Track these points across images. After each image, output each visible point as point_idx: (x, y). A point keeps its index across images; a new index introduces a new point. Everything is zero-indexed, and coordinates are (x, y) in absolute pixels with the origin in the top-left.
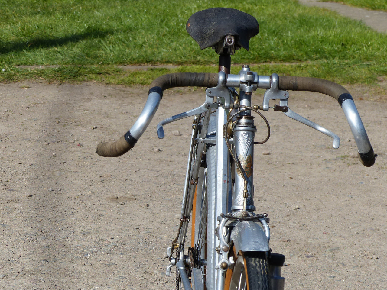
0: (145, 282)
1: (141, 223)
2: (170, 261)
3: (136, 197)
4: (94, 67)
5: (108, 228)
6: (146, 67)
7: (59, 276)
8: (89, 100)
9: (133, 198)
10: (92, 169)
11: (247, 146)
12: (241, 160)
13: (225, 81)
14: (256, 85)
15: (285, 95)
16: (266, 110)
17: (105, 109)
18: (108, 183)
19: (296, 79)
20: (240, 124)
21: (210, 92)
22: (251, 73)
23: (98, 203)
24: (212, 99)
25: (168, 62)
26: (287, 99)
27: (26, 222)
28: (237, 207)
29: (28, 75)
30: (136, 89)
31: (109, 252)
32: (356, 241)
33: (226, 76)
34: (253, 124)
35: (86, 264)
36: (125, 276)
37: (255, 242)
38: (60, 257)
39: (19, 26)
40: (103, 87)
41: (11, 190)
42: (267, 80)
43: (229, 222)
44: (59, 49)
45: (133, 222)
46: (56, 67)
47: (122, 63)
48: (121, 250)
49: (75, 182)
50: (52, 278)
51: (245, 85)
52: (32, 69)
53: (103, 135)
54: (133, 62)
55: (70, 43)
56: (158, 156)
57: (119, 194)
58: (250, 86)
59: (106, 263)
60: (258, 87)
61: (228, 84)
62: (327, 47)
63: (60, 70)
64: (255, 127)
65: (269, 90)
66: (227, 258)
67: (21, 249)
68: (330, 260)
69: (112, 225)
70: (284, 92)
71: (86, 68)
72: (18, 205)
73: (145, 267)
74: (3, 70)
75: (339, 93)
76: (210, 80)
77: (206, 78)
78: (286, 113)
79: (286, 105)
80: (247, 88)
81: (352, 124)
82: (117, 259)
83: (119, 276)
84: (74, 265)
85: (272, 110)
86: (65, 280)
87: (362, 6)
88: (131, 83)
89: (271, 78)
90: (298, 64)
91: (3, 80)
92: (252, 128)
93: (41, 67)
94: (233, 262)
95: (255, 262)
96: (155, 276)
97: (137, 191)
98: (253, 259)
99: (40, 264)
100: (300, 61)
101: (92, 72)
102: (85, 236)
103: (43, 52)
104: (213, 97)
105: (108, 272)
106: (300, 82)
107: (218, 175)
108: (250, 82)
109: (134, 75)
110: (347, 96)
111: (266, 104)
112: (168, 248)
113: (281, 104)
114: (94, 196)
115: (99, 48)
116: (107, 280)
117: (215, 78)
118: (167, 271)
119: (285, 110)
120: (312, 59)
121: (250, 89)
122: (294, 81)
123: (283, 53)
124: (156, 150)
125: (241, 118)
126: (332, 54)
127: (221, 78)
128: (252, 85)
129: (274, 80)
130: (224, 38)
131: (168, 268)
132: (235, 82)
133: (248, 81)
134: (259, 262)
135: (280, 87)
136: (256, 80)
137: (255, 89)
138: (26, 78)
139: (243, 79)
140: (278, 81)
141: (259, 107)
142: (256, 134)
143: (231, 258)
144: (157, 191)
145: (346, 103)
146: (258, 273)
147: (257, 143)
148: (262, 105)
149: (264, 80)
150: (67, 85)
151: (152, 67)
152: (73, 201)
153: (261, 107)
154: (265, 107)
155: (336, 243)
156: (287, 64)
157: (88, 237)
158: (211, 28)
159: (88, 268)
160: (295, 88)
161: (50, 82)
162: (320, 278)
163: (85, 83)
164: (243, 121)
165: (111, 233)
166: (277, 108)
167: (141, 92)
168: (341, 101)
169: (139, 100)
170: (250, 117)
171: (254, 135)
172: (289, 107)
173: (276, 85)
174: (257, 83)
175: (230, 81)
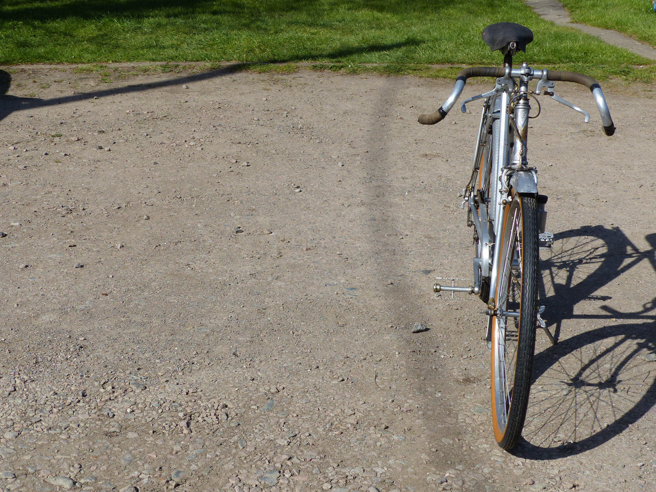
0: (445, 212)
1: (443, 172)
2: (464, 198)
3: (439, 155)
4: (412, 65)
5: (420, 175)
6: (447, 66)
7: (386, 207)
8: (408, 87)
9: (437, 156)
10: (409, 135)
11: (524, 119)
12: (519, 129)
13: (510, 73)
14: (532, 77)
15: (552, 84)
16: (538, 94)
17: (418, 94)
18: (420, 144)
20: (519, 103)
21: (499, 81)
22: (529, 68)
23: (413, 158)
24: (500, 86)
25: (463, 63)
26: (553, 87)
27: (364, 170)
28: (515, 162)
29: (366, 70)
30: (440, 81)
31: (420, 191)
32: (592, 189)
33: (511, 70)
34: (528, 104)
35: (405, 199)
36: (431, 208)
37: (527, 186)
38: (387, 194)
39: (360, 36)
40: (417, 79)
41: (354, 148)
42: (540, 73)
43: (509, 172)
44: (387, 53)
45: (437, 172)
46: (385, 65)
47: (431, 63)
48: (429, 190)
49: (397, 143)
50: (381, 208)
51: (524, 76)
52: (369, 66)
53: (417, 112)
54: (438, 62)
55: (395, 49)
56: (454, 127)
57: (428, 153)
59: (418, 199)
60: (533, 78)
61: (512, 75)
62: (574, 55)
63: (388, 67)
64: (529, 106)
65: (541, 80)
66: (507, 197)
67: (360, 188)
68: (573, 202)
69: (423, 173)
70: (551, 82)
71: (406, 66)
72: (359, 158)
73: (444, 203)
74: (350, 66)
75: (590, 83)
76: (499, 73)
77: (497, 71)
78: (552, 97)
79: (552, 91)
80: (525, 79)
81: (599, 105)
82: (425, 196)
83: (427, 208)
84: (397, 200)
85: (542, 94)
86: (390, 209)
87: (599, 26)
88: (437, 77)
89: (543, 72)
90: (553, 66)
91: (349, 73)
92: (527, 107)
93: (375, 65)
94: (511, 200)
95: (527, 200)
96: (452, 209)
97: (440, 151)
98: (526, 198)
99: (373, 198)
100: (555, 63)
101: (410, 68)
102: (404, 180)
103: (377, 54)
104: (501, 84)
105: (420, 205)
106: (563, 75)
107: (501, 140)
108: (528, 74)
109: (439, 71)
110: (597, 86)
111: (538, 90)
112: (463, 190)
113: (549, 90)
114: (411, 153)
115: (415, 52)
116: (418, 211)
117: (503, 71)
118: (462, 205)
119: (551, 94)
120: (563, 63)
121: (527, 79)
122: (559, 74)
123: (542, 58)
124: (453, 123)
125: (520, 99)
126: (577, 60)
127: (507, 71)
128: (529, 77)
129: (545, 73)
130: (509, 43)
131: (463, 203)
132: (517, 74)
133: (526, 73)
134: (530, 200)
135: (549, 78)
136: (532, 73)
137: (531, 79)
138: (365, 72)
139: (522, 72)
140: (547, 74)
142: (530, 111)
143: (510, 197)
144: (453, 151)
145: (596, 91)
146: (529, 208)
147: (531, 118)
149: (537, 73)
150: (393, 77)
151: (452, 66)
152: (396, 156)
153: (534, 92)
154: (537, 92)
155: (578, 190)
156: (546, 66)
157: (406, 181)
158: (500, 37)
159: (406, 202)
160: (559, 79)
161: (381, 75)
163: (405, 76)
164: (522, 101)
165: (422, 178)
166: (546, 93)
167: (443, 83)
168: (592, 89)
169: (442, 89)
170: (526, 99)
171: (529, 112)
172: (555, 92)
173: (546, 77)
174: (532, 75)
175: (513, 73)
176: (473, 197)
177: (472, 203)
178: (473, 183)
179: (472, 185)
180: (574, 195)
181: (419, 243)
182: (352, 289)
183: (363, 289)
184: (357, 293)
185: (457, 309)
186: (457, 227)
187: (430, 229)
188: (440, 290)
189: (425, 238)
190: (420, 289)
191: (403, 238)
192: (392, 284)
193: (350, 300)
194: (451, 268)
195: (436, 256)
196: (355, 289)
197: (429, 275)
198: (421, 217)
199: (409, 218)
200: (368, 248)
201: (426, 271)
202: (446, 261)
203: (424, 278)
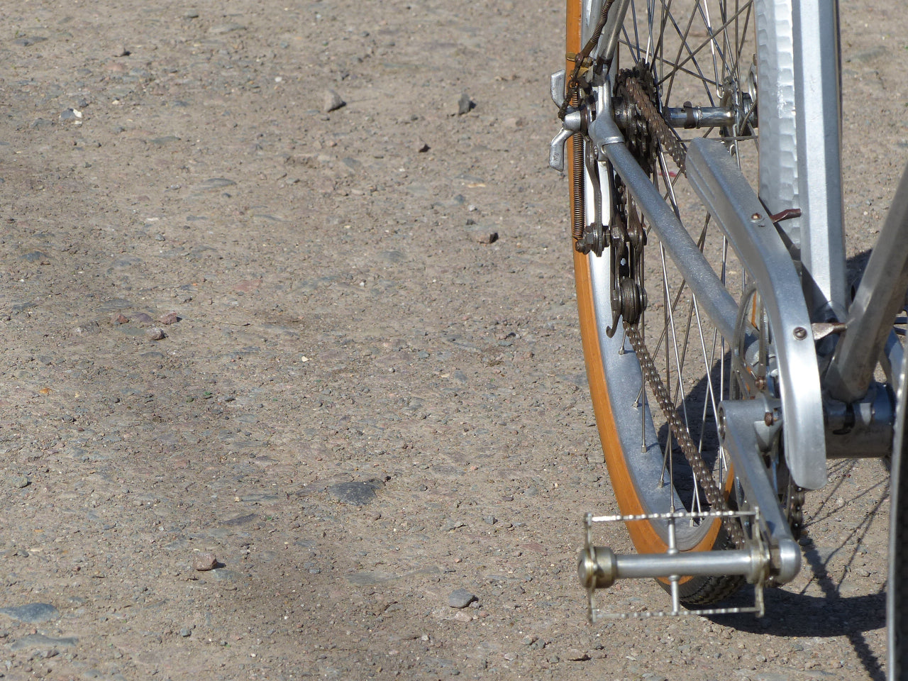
2: (563, 119)
5: (96, 20)
7: (8, 189)
31: (135, 98)
35: (81, 143)
36: (228, 176)
48: (173, 90)
59: (144, 136)
68: (875, 91)
73: (278, 145)
82: (172, 122)
83: (205, 177)
84: (44, 148)
86: (33, 200)
96: (328, 172)
102: (30, 51)
112: (553, 77)
116: (172, 194)
118: (553, 153)
131: (555, 142)
157: (44, 54)
159: (93, 156)
162: (872, 151)
165: (112, 35)
176: (607, 107)
177: (614, 139)
178: (608, 42)
179: (604, 51)
180: (867, 58)
181: (249, 351)
182: (38, 609)
183: (87, 603)
184: (73, 625)
185: (586, 658)
186: (396, 256)
187: (270, 278)
188: (617, 574)
189: (269, 324)
190: (366, 579)
191: (163, 336)
192: (216, 565)
193: (52, 663)
194: (458, 458)
195: (364, 411)
196: (51, 608)
197: (374, 507)
198: (197, 223)
199: (142, 236)
200: (16, 398)
201: (355, 486)
202: (419, 430)
203: (356, 521)
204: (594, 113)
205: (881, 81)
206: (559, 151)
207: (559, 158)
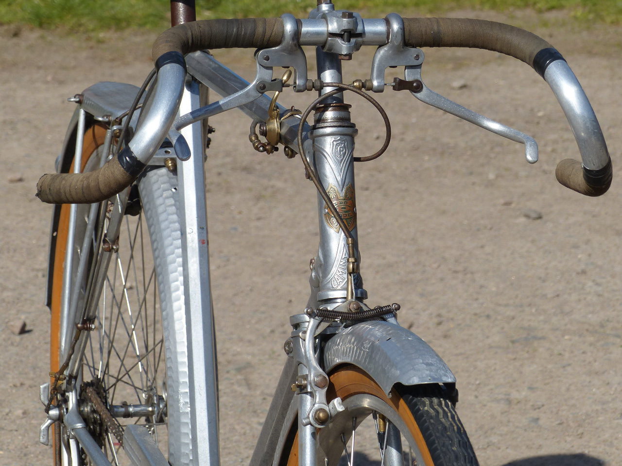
2: (48, 413)
11: (344, 165)
13: (297, 34)
14: (360, 39)
15: (417, 58)
16: (380, 90)
19: (438, 22)
20: (324, 121)
21: (267, 59)
22: (350, 16)
24: (270, 71)
26: (419, 66)
28: (332, 294)
33: (298, 23)
34: (349, 119)
37: (427, 364)
42: (381, 28)
51: (339, 40)
58: (349, 41)
60: (364, 43)
61: (302, 39)
64: (353, 126)
65: (385, 48)
70: (413, 51)
75: (534, 49)
76: (268, 34)
77: (260, 30)
78: (418, 95)
79: (418, 77)
80: (343, 47)
85: (389, 90)
89: (388, 23)
92: (348, 130)
94: (340, 409)
95: (432, 406)
98: (427, 400)
104: (270, 68)
106: (446, 30)
107: (188, 230)
108: (350, 34)
110: (554, 54)
111: (378, 77)
112: (41, 387)
113: (408, 76)
117: (276, 28)
118: (42, 434)
119: (415, 87)
121: (350, 48)
122: (435, 28)
125: (325, 109)
127: (289, 27)
128: (353, 40)
129: (396, 26)
131: (43, 427)
132: (318, 34)
133: (345, 31)
135: (408, 41)
136: (360, 29)
137: (357, 47)
139: (333, 27)
140: (403, 29)
141: (363, 86)
142: (357, 140)
143: (337, 402)
145: (554, 69)
146: (445, 428)
147: (358, 160)
148: (371, 80)
149: (375, 29)
153: (368, 84)
154: (375, 83)
160: (436, 42)
162: (243, 428)
164: (330, 115)
166: (401, 85)
168: (540, 65)
170: (343, 107)
171: (353, 143)
172: (425, 82)
173: (400, 38)
174: (360, 35)
175: (307, 33)
176: (75, 406)
177: (79, 425)
178: (74, 365)
179: (73, 371)
180: (239, 370)
204: (67, 409)
205: (248, 384)
206: (46, 433)
207: (46, 437)
